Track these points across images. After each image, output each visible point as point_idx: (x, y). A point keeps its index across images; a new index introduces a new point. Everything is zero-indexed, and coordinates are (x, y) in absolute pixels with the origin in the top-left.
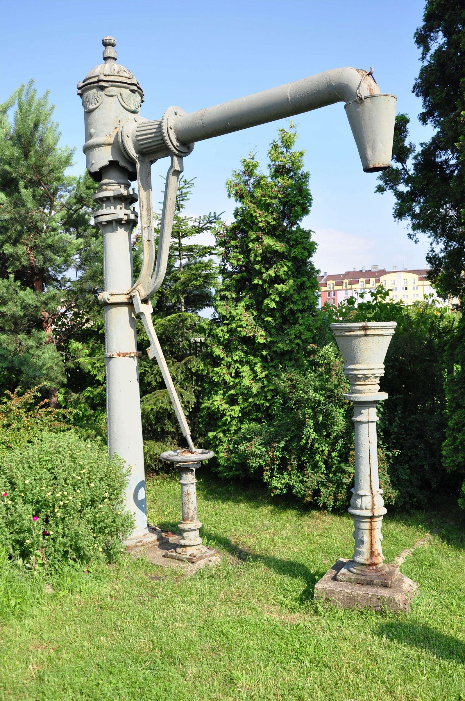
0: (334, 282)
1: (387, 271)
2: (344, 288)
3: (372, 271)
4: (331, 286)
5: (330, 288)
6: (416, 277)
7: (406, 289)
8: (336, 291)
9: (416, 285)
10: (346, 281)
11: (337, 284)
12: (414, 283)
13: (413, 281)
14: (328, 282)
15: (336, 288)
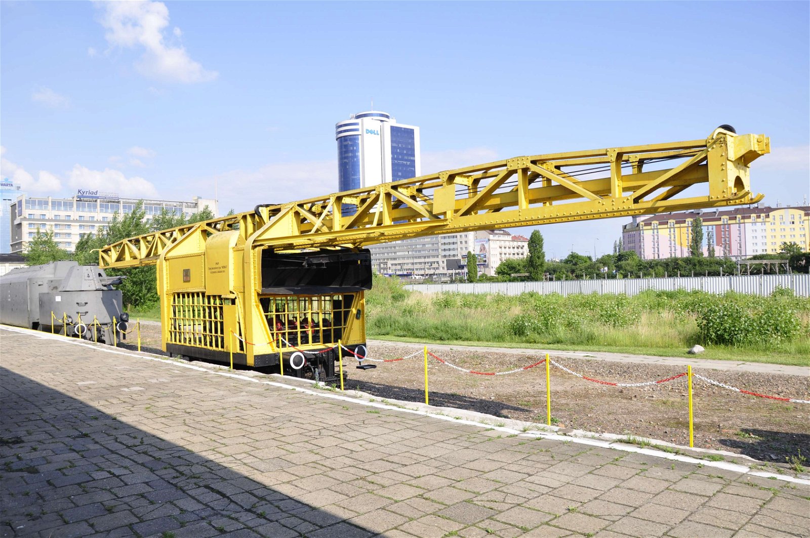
0: (728, 217)
1: (772, 207)
2: (738, 222)
3: (759, 207)
4: (725, 220)
5: (724, 222)
6: (802, 213)
7: (793, 223)
8: (730, 224)
9: (802, 220)
10: (739, 216)
11: (730, 219)
12: (800, 218)
13: (798, 216)
14: (722, 217)
15: (730, 222)
